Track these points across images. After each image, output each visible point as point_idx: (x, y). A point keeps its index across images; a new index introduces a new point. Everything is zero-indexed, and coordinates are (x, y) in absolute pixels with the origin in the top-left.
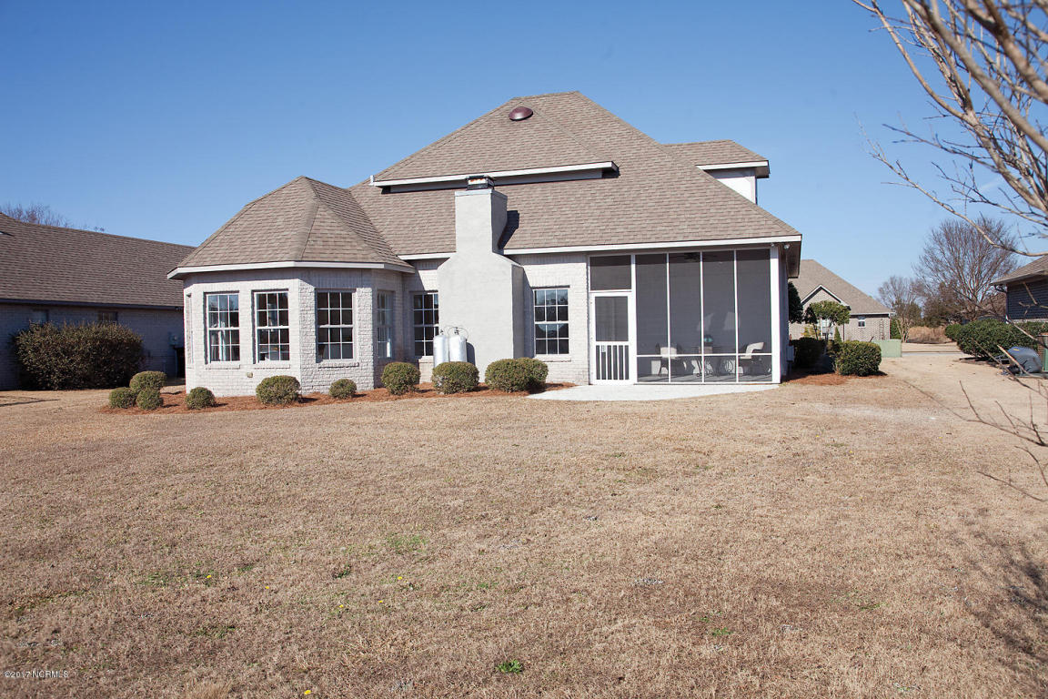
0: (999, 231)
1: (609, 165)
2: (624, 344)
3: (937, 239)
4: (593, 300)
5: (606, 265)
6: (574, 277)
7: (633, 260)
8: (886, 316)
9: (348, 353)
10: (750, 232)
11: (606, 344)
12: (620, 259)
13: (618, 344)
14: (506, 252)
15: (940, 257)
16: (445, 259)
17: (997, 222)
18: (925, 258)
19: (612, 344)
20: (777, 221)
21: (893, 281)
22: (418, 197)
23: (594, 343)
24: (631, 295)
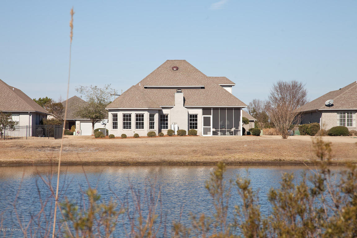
0: (300, 87)
1: (204, 86)
2: (210, 127)
3: (275, 88)
4: (203, 117)
5: (206, 110)
6: (199, 112)
7: (212, 109)
8: (253, 121)
9: (143, 128)
10: (237, 104)
11: (206, 127)
12: (209, 109)
13: (208, 127)
14: (185, 106)
15: (277, 96)
16: (173, 107)
17: (299, 83)
18: (271, 97)
19: (207, 127)
20: (242, 102)
21: (254, 102)
22: (155, 90)
23: (203, 127)
24: (211, 116)
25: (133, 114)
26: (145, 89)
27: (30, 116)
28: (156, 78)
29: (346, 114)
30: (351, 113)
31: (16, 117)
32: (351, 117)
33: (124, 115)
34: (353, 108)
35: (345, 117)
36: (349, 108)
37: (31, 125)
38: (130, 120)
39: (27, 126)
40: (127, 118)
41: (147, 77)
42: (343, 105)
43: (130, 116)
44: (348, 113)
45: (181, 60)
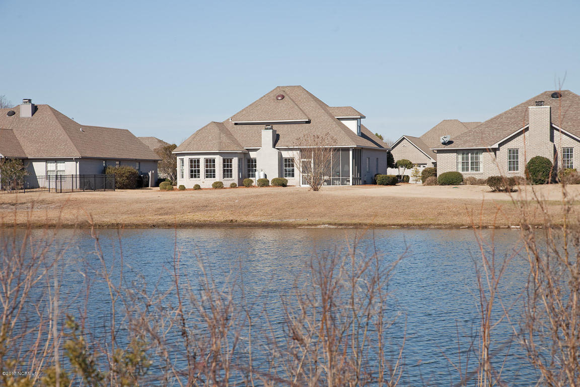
25: (202, 159)
26: (235, 126)
27: (77, 163)
28: (252, 111)
29: (470, 154)
30: (477, 153)
31: (62, 164)
32: (477, 158)
33: (191, 161)
34: (476, 147)
35: (467, 159)
36: (472, 146)
37: (78, 173)
38: (198, 166)
39: (72, 175)
40: (194, 164)
41: (243, 110)
42: (465, 142)
43: (198, 161)
44: (472, 154)
45: (295, 86)
